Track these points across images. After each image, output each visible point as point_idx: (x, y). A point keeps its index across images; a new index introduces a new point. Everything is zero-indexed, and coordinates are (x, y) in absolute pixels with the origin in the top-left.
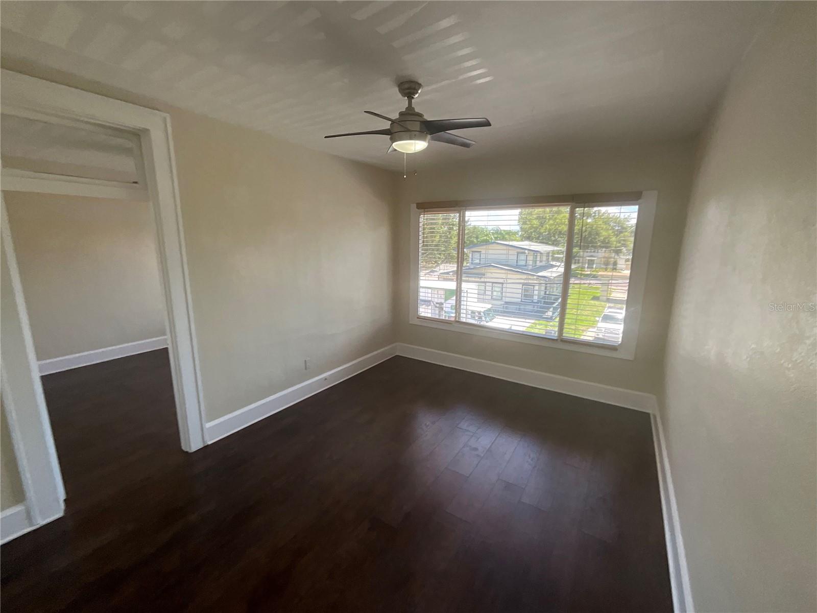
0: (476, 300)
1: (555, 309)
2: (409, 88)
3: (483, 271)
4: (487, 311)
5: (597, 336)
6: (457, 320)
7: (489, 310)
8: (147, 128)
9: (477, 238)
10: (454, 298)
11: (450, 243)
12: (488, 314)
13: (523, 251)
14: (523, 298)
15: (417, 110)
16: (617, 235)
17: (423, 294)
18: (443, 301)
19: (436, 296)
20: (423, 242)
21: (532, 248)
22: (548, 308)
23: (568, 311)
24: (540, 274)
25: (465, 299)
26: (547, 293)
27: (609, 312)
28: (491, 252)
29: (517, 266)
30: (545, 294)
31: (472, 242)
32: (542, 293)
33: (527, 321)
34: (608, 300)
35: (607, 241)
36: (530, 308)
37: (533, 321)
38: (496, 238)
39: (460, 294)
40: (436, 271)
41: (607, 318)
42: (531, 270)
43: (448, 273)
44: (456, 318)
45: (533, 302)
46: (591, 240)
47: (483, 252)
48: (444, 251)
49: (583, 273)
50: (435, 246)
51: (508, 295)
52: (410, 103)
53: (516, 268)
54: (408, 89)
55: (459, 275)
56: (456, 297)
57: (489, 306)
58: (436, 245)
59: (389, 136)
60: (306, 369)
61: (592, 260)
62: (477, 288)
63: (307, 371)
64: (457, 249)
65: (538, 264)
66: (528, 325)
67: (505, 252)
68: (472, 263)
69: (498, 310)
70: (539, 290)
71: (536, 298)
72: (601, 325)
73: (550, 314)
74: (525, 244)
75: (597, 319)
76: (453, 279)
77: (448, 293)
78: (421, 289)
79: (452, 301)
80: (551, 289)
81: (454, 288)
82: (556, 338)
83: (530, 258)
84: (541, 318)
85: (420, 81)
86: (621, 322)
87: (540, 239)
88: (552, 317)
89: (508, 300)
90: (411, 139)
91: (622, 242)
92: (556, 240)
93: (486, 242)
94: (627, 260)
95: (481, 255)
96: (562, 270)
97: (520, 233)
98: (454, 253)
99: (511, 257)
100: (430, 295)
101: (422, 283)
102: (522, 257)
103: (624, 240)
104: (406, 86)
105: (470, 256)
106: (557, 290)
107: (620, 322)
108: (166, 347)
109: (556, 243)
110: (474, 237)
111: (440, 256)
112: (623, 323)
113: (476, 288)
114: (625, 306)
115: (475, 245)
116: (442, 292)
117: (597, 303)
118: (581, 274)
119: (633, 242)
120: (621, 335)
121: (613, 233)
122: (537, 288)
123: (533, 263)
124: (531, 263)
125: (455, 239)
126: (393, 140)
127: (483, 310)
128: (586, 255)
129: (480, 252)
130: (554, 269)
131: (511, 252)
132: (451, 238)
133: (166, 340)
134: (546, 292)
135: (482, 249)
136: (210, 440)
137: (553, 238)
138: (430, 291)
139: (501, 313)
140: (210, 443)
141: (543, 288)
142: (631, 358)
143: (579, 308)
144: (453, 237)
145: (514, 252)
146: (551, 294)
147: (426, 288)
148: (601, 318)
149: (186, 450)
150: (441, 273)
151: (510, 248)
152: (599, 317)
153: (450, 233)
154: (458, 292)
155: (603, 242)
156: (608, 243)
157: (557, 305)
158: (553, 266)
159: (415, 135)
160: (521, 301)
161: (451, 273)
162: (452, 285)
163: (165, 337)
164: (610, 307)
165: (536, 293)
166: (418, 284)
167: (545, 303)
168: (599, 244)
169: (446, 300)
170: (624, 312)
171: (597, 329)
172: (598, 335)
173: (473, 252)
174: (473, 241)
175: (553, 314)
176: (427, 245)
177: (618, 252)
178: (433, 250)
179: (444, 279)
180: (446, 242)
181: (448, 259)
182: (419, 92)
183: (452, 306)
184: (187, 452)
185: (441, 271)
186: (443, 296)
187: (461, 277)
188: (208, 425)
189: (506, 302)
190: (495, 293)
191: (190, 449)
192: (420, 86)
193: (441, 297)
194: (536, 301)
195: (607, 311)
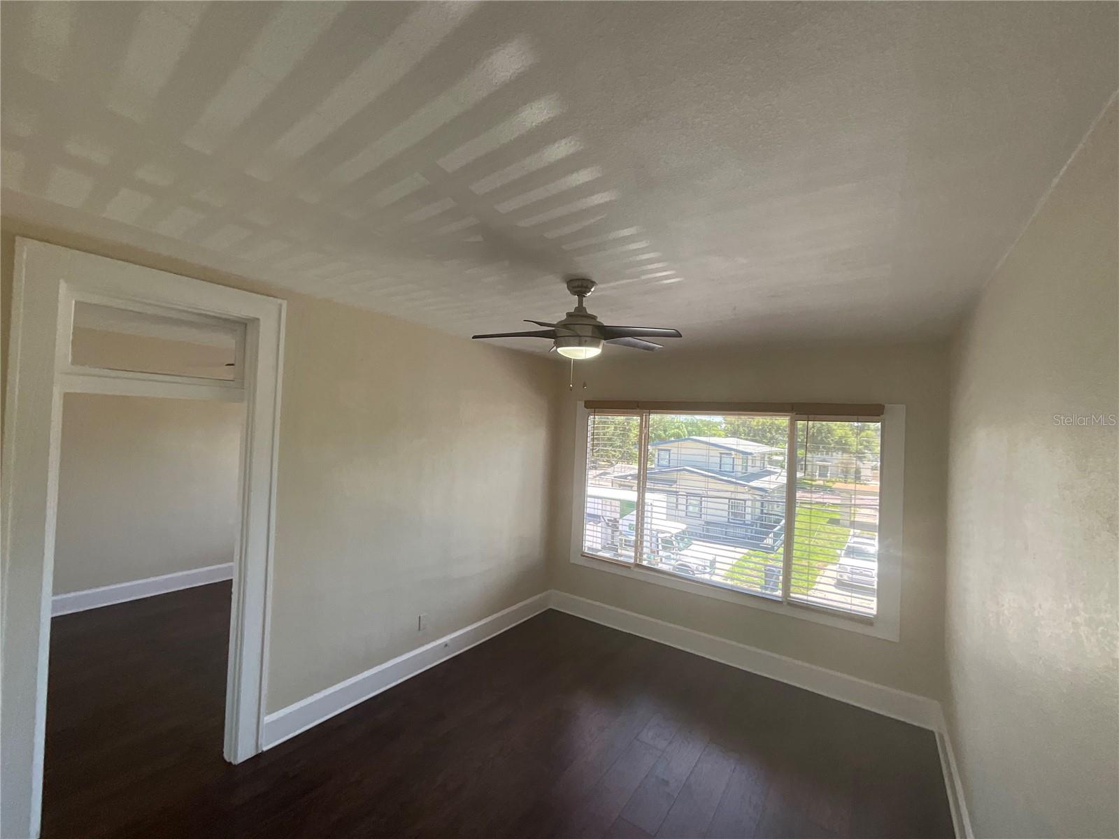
0: (664, 517)
1: (777, 535)
2: (580, 286)
3: (674, 476)
4: (680, 533)
5: (839, 577)
6: (638, 562)
7: (684, 532)
8: (257, 317)
9: (665, 431)
10: (635, 512)
11: (628, 436)
12: (682, 539)
13: (729, 452)
14: (731, 517)
15: (589, 311)
16: (858, 434)
17: (591, 507)
18: (618, 516)
19: (608, 508)
20: (593, 434)
21: (741, 448)
22: (767, 534)
23: (796, 539)
24: (753, 484)
25: (649, 514)
26: (765, 511)
27: (854, 543)
28: (683, 451)
29: (721, 472)
30: (762, 512)
31: (659, 437)
32: (758, 511)
33: (738, 550)
34: (853, 524)
35: (844, 442)
36: (741, 532)
37: (746, 551)
38: (690, 433)
39: (643, 508)
40: (609, 473)
41: (852, 552)
42: (740, 478)
43: (625, 477)
44: (636, 560)
45: (745, 524)
46: (822, 440)
47: (674, 450)
48: (620, 447)
49: (814, 483)
50: (606, 441)
51: (710, 511)
52: (580, 302)
53: (720, 474)
54: (578, 287)
55: (642, 480)
56: (638, 513)
57: (684, 527)
58: (609, 439)
59: (553, 340)
60: (419, 630)
61: (824, 467)
62: (666, 500)
63: (421, 634)
64: (638, 446)
65: (750, 470)
66: (739, 556)
67: (704, 452)
68: (658, 466)
69: (696, 533)
70: (753, 507)
71: (748, 517)
72: (843, 560)
73: (769, 541)
74: (731, 442)
75: (839, 552)
76: (632, 487)
77: (626, 506)
78: (589, 499)
79: (632, 517)
80: (770, 507)
81: (635, 499)
82: (780, 600)
83: (738, 462)
84: (756, 547)
85: (593, 280)
86: (875, 558)
87: (751, 435)
88: (773, 547)
89: (710, 518)
90: (580, 345)
91: (865, 443)
92: (772, 438)
93: (678, 437)
94: (873, 469)
95: (671, 455)
96: (783, 480)
97: (724, 426)
98: (636, 451)
99: (712, 460)
100: (600, 507)
101: (590, 491)
102: (727, 460)
103: (868, 442)
104: (576, 284)
105: (657, 456)
106: (780, 509)
107: (872, 559)
108: (231, 578)
109: (772, 442)
110: (661, 430)
111: (614, 453)
112: (876, 560)
113: (663, 500)
114: (877, 534)
115: (663, 441)
116: (618, 503)
117: (837, 529)
118: (812, 486)
119: (880, 444)
120: (876, 579)
121: (851, 430)
122: (749, 503)
123: (742, 469)
124: (739, 468)
125: (636, 431)
126: (559, 345)
127: (675, 531)
128: (815, 459)
129: (669, 450)
130: (773, 477)
131: (712, 453)
132: (630, 430)
133: (231, 567)
134: (762, 510)
135: (673, 447)
136: (265, 746)
137: (768, 435)
138: (600, 501)
139: (701, 537)
140: (265, 749)
141: (758, 504)
142: (894, 638)
143: (812, 536)
144: (632, 429)
145: (715, 453)
146: (771, 512)
147: (595, 497)
148: (843, 552)
149: (228, 761)
150: (615, 477)
151: (711, 447)
152: (841, 550)
153: (628, 423)
154: (640, 506)
155: (839, 442)
156: (845, 444)
157: (779, 530)
158: (770, 473)
159: (586, 341)
160: (729, 522)
161: (630, 478)
162: (632, 496)
163: (231, 564)
164: (854, 536)
165: (749, 510)
166: (584, 491)
167: (762, 525)
168: (832, 446)
169: (622, 516)
170: (876, 542)
171: (840, 568)
172: (841, 576)
173: (659, 450)
174: (660, 435)
175: (774, 543)
176: (598, 439)
177: (860, 456)
178: (605, 445)
179: (620, 485)
180: (623, 435)
181: (626, 458)
182: (592, 290)
183: (630, 524)
184: (230, 763)
185: (616, 474)
186: (618, 509)
187: (644, 483)
188: (267, 719)
189: (706, 522)
190: (691, 508)
191: (236, 757)
192: (593, 283)
193: (615, 509)
194: (749, 523)
195: (851, 541)
